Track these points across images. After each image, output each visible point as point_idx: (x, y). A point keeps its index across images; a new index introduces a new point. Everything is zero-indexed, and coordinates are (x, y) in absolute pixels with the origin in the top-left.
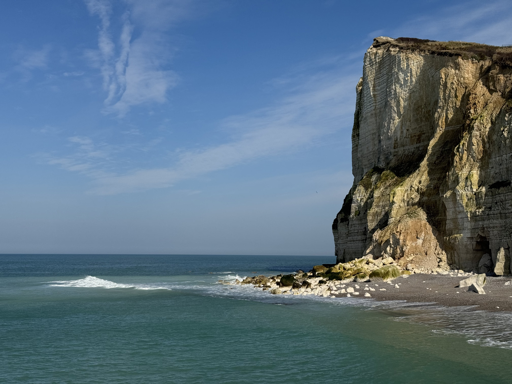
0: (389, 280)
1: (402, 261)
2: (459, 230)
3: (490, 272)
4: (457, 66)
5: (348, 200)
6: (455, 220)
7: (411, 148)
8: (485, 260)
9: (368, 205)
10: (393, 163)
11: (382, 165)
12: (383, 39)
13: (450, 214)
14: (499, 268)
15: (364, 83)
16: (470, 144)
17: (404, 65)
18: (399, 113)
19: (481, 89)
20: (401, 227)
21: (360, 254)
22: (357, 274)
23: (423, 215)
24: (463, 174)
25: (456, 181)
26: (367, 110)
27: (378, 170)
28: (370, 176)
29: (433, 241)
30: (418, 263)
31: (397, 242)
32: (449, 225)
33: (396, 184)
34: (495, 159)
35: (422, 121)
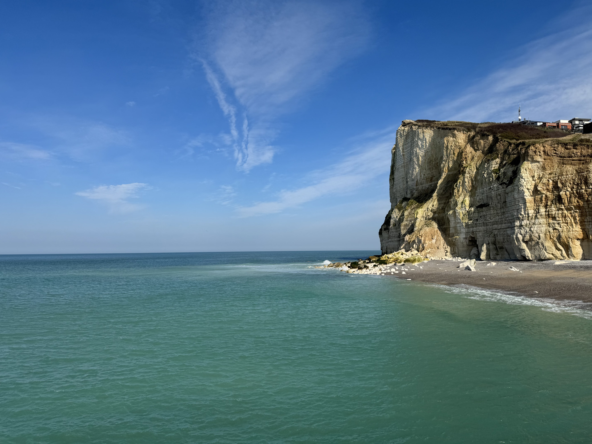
0: (416, 264)
1: (423, 253)
2: (457, 233)
3: (478, 258)
4: (454, 136)
5: (388, 218)
6: (455, 228)
7: (426, 185)
8: (474, 251)
9: (401, 220)
10: (416, 194)
11: (409, 196)
12: (407, 121)
13: (452, 224)
14: (483, 256)
15: (396, 147)
16: (464, 182)
17: (421, 136)
18: (418, 165)
19: (469, 149)
20: (422, 232)
21: (397, 249)
22: (396, 261)
23: (435, 225)
24: (460, 199)
25: (456, 204)
26: (399, 164)
27: (406, 199)
28: (402, 202)
29: (442, 241)
30: (434, 254)
31: (420, 241)
32: (452, 231)
33: (418, 207)
34: (479, 190)
35: (433, 169)
